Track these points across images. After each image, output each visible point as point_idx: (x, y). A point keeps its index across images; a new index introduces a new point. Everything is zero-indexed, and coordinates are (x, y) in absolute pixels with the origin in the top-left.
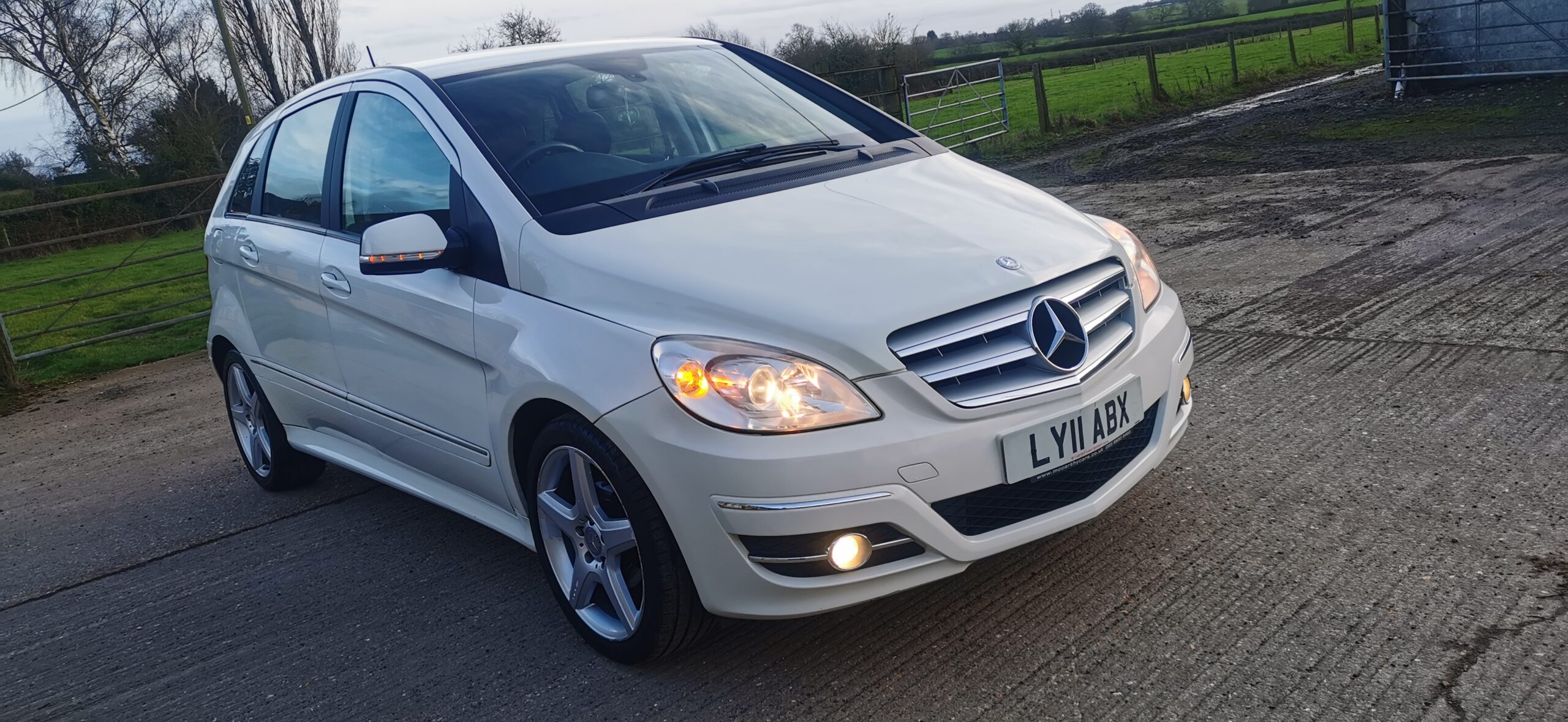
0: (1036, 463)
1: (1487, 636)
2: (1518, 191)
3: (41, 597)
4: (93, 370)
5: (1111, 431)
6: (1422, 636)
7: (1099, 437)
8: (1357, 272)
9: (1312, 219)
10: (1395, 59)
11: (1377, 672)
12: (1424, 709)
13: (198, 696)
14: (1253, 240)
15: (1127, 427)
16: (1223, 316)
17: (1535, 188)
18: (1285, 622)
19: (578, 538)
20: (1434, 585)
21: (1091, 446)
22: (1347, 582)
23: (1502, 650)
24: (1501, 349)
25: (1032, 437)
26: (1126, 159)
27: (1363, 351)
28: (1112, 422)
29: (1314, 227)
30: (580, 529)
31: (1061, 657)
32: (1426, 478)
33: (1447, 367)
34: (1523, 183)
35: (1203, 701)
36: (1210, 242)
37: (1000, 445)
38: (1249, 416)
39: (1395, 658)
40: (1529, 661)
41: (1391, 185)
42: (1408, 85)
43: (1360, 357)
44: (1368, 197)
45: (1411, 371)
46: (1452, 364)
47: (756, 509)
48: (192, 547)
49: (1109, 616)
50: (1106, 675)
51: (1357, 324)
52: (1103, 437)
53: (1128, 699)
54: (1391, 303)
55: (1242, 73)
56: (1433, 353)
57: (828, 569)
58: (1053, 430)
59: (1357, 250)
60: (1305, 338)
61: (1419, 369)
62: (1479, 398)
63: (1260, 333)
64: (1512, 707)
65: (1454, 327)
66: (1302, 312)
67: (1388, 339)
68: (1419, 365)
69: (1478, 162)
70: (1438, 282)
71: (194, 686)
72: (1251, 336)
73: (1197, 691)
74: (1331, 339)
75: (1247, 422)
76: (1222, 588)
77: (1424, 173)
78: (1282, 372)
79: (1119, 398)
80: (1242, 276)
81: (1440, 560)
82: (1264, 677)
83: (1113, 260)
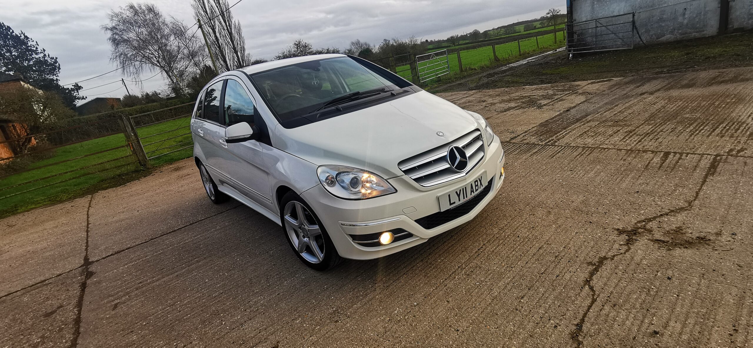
0: (451, 204)
1: (602, 260)
2: (609, 91)
3: (145, 242)
4: (171, 161)
5: (476, 190)
6: (580, 260)
7: (472, 193)
8: (558, 121)
9: (544, 102)
10: (570, 46)
11: (565, 274)
12: (581, 290)
13: (185, 280)
14: (525, 110)
15: (482, 188)
16: (516, 137)
17: (615, 90)
18: (534, 255)
19: (300, 231)
20: (584, 240)
21: (470, 196)
22: (555, 239)
23: (608, 266)
24: (605, 149)
25: (449, 195)
26: (486, 81)
27: (560, 150)
28: (477, 187)
29: (544, 105)
30: (300, 228)
31: (460, 269)
32: (581, 198)
33: (587, 156)
34: (611, 88)
35: (506, 286)
36: (512, 110)
37: (438, 199)
38: (524, 174)
39: (571, 269)
40: (617, 271)
41: (569, 90)
42: (574, 55)
43: (559, 152)
44: (562, 94)
45: (576, 157)
46: (589, 154)
47: (354, 226)
48: (191, 224)
49: (476, 252)
50: (474, 276)
51: (558, 140)
52: (474, 193)
53: (481, 285)
54: (569, 132)
55: (522, 51)
56: (583, 150)
57: (379, 244)
58: (456, 192)
59: (558, 113)
60: (542, 145)
61: (578, 156)
62: (598, 167)
63: (527, 144)
64: (611, 289)
65: (590, 141)
66: (541, 136)
67: (568, 145)
68: (578, 155)
69: (596, 81)
70: (584, 124)
71: (185, 276)
72: (525, 145)
73: (504, 282)
74: (550, 146)
75: (523, 177)
76: (514, 241)
77: (579, 85)
78: (535, 157)
79: (479, 179)
80: (522, 123)
81: (586, 230)
82: (527, 277)
83: (477, 130)
